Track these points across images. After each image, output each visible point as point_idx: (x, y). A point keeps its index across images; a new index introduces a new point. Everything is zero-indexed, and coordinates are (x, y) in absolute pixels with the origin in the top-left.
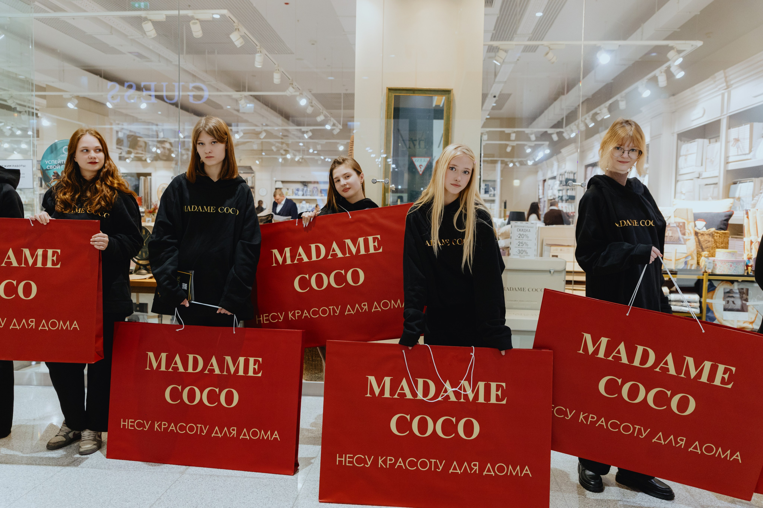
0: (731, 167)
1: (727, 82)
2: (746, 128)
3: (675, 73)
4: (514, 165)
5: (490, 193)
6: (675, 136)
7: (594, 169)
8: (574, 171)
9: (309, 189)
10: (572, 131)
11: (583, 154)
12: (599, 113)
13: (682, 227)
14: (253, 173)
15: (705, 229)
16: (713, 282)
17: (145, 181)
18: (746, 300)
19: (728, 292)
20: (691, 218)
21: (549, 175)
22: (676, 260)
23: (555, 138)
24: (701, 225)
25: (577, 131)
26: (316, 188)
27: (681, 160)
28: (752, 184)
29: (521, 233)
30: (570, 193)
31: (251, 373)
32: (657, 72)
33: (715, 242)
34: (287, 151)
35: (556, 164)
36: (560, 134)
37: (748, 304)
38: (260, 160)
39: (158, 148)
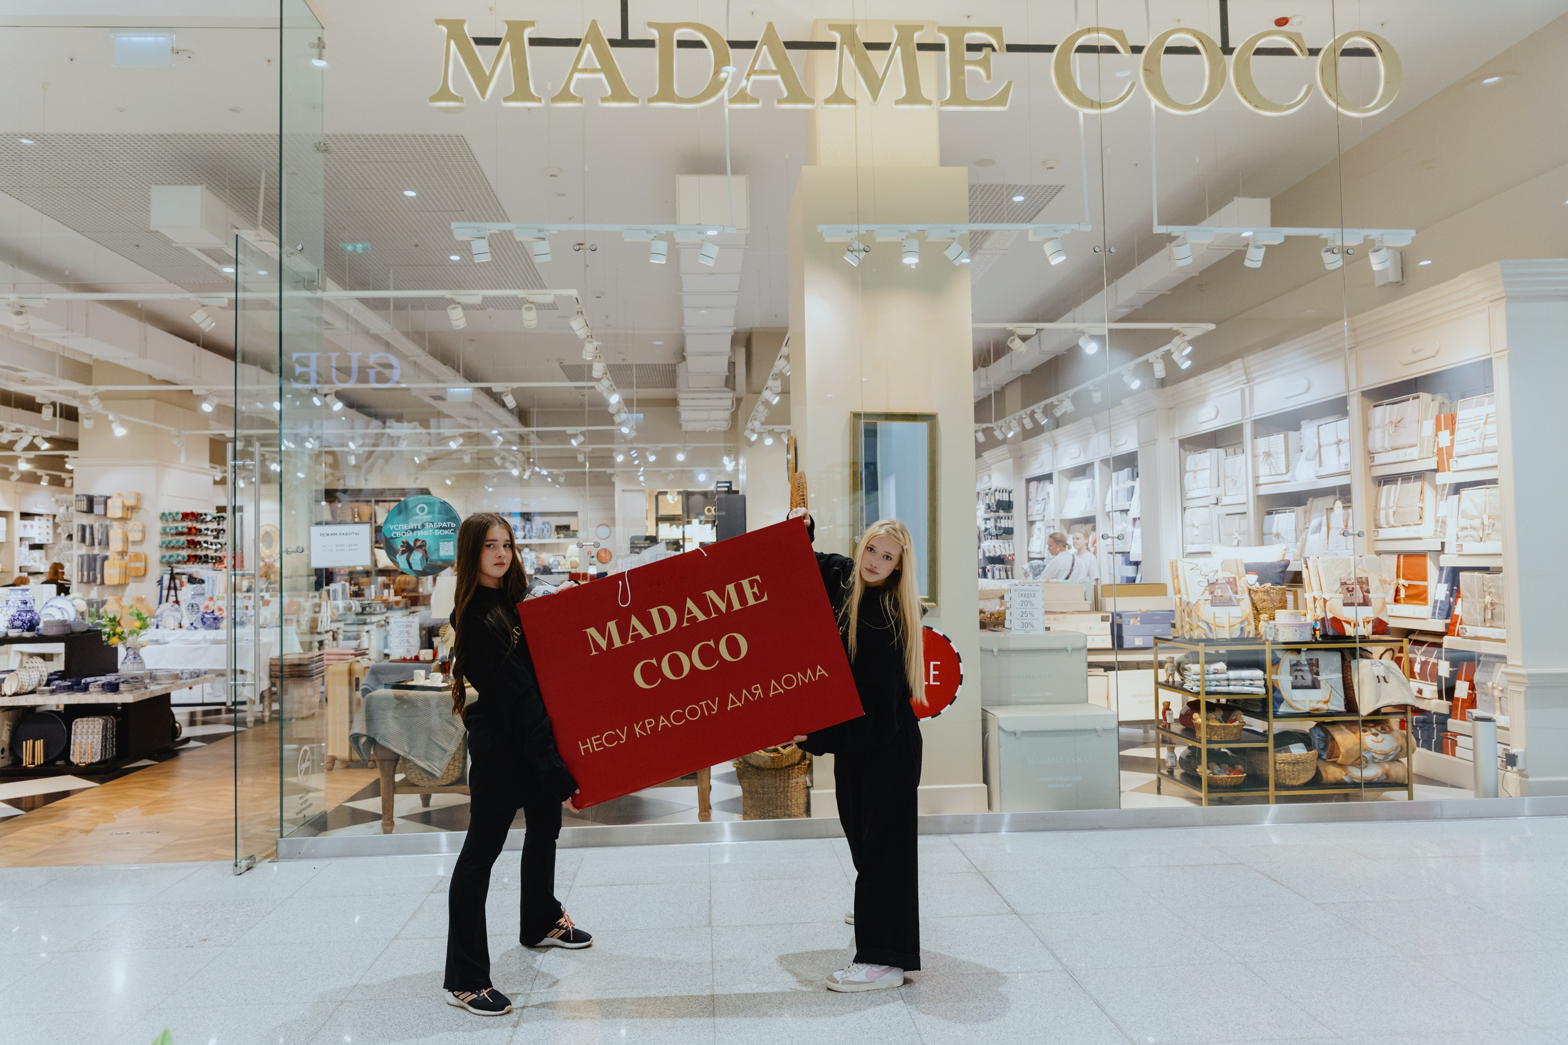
0: (1264, 491)
1: (1247, 374)
2: (1278, 439)
3: (1179, 363)
6: (1177, 443)
7: (1042, 484)
8: (1009, 489)
10: (1010, 429)
11: (1020, 460)
12: (1057, 405)
13: (1233, 583)
15: (1257, 584)
16: (1277, 652)
18: (1317, 674)
19: (1295, 665)
20: (1242, 570)
22: (1230, 626)
24: (1252, 578)
25: (1018, 429)
26: (548, 523)
27: (1188, 478)
28: (1293, 515)
29: (1024, 599)
30: (1004, 524)
32: (1151, 356)
33: (1272, 601)
37: (1319, 678)
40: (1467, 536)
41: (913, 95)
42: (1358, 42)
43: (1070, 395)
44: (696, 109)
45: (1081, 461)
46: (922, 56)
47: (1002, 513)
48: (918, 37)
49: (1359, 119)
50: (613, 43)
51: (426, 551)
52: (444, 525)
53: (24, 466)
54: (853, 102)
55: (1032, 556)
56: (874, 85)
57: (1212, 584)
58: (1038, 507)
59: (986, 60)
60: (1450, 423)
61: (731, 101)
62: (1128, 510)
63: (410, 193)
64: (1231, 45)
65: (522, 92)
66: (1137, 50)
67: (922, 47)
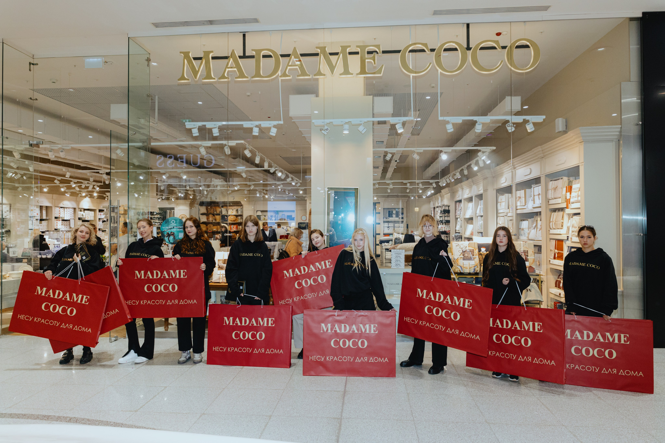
1: (513, 166)
2: (523, 192)
4: (415, 197)
5: (399, 216)
7: (459, 204)
8: (448, 204)
9: (279, 216)
10: (443, 183)
11: (453, 193)
13: (472, 252)
14: (242, 206)
17: (170, 213)
20: (477, 247)
21: (437, 205)
22: (469, 268)
23: (434, 185)
24: (483, 250)
25: (446, 183)
26: (284, 214)
27: (499, 204)
28: (528, 222)
29: (397, 255)
30: (446, 219)
31: (270, 325)
34: (266, 194)
35: (440, 198)
36: (437, 183)
38: (247, 198)
39: (182, 193)
40: (573, 235)
41: (346, 72)
42: (523, 43)
43: (459, 171)
44: (269, 80)
45: (469, 196)
46: (350, 57)
47: (446, 214)
48: (348, 50)
49: (523, 73)
50: (240, 57)
51: (174, 236)
52: (180, 227)
53: (95, 194)
54: (324, 75)
55: (457, 231)
56: (332, 68)
57: (464, 252)
58: (458, 212)
59: (374, 57)
60: (570, 189)
61: (281, 77)
62: (482, 216)
63: (200, 103)
64: (470, 47)
65: (209, 77)
66: (433, 50)
67: (350, 53)
